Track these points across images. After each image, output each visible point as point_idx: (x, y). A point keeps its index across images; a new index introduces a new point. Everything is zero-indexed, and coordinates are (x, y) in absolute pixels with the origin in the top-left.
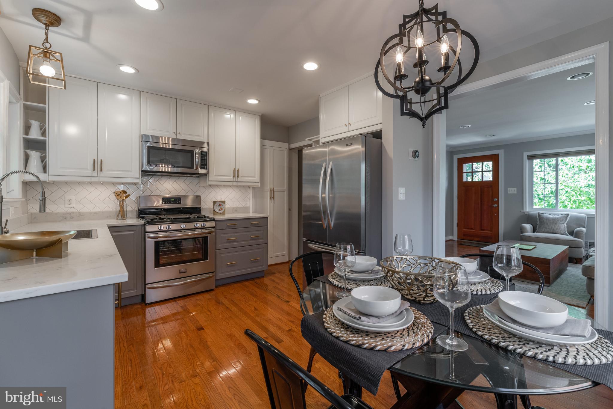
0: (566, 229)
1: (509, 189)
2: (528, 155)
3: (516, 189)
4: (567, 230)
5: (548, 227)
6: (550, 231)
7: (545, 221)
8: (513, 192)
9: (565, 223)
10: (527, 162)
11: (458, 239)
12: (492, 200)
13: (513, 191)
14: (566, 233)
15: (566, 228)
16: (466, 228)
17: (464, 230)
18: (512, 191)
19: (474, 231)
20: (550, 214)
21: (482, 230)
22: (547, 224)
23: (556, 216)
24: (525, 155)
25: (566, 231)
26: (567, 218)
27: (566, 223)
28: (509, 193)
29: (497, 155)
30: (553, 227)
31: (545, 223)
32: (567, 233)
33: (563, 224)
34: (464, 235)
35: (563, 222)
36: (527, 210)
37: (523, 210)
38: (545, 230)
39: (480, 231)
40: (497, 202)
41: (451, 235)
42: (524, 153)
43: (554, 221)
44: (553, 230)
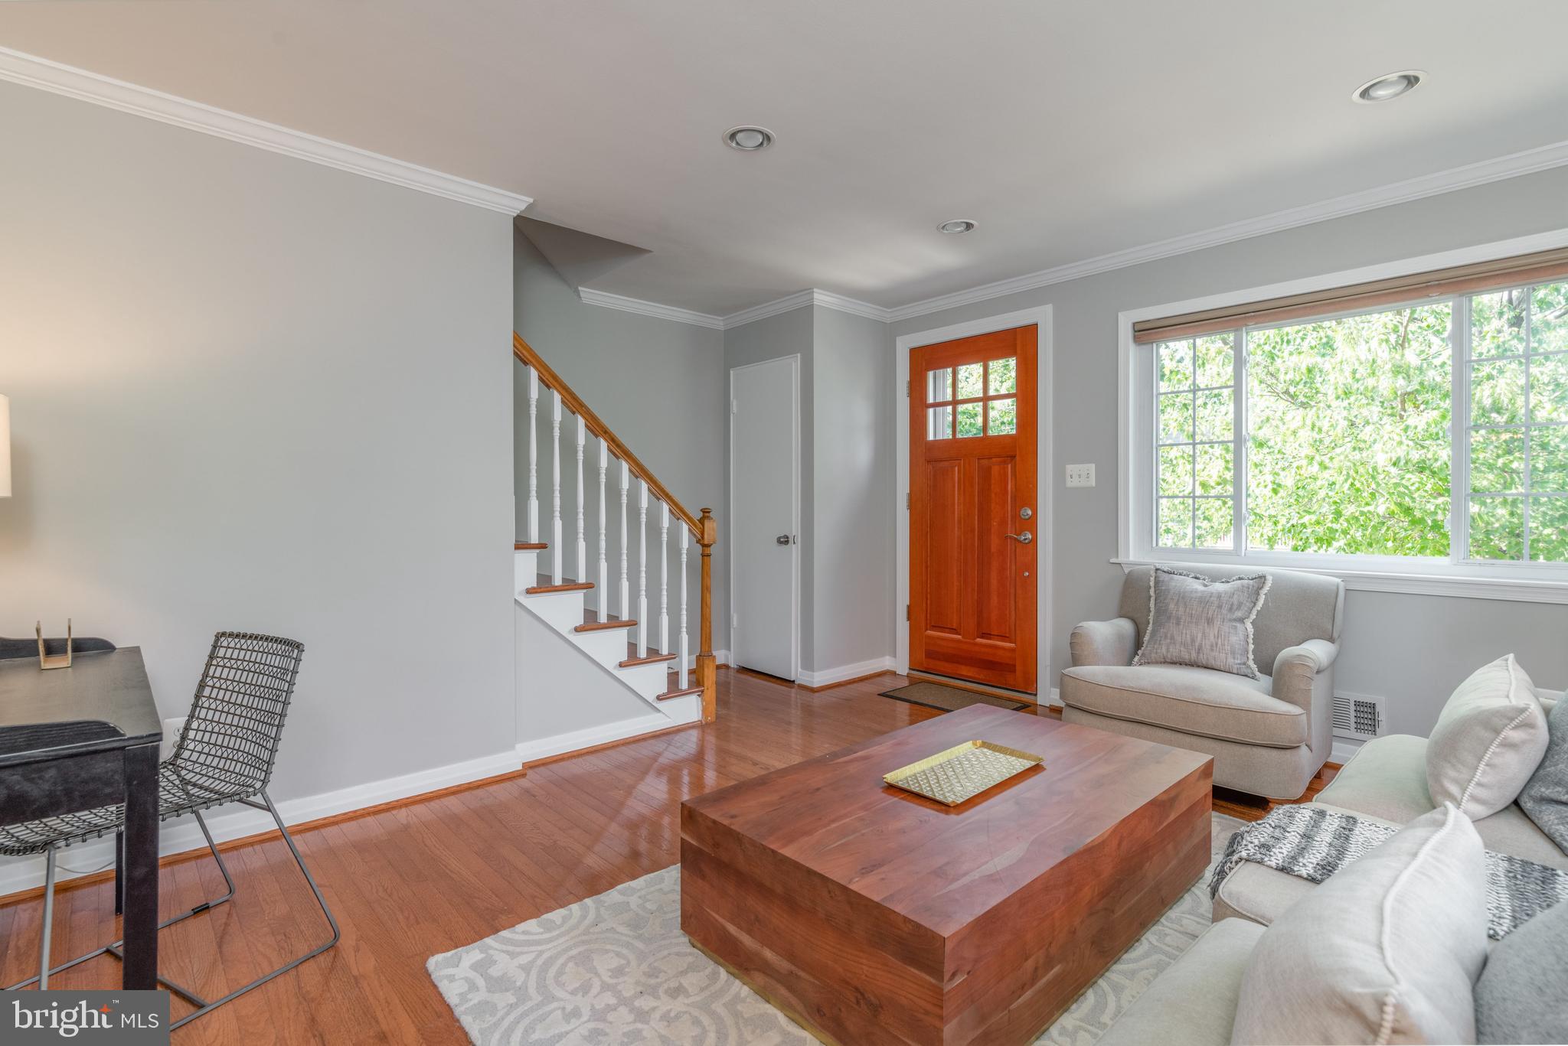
0: (1251, 647)
1: (1071, 469)
2: (1134, 324)
3: (1094, 465)
4: (1254, 652)
5: (1178, 639)
6: (1186, 656)
7: (1172, 606)
8: (1083, 483)
9: (1248, 617)
10: (1130, 354)
11: (910, 669)
12: (1016, 516)
13: (1083, 475)
14: (1249, 667)
15: (1251, 641)
16: (934, 627)
17: (929, 632)
18: (1080, 476)
19: (958, 641)
20: (1196, 578)
21: (984, 636)
22: (1178, 624)
23: (1219, 587)
24: (1125, 322)
25: (1251, 657)
26: (1258, 594)
27: (1253, 616)
28: (1070, 483)
29: (1032, 330)
30: (1200, 635)
31: (1169, 618)
32: (1254, 667)
33: (1238, 625)
34: (930, 655)
35: (1239, 614)
36: (1132, 558)
37: (1117, 557)
38: (1168, 651)
39: (979, 640)
40: (1031, 524)
41: (890, 655)
42: (1120, 314)
43: (1207, 610)
44: (1199, 650)
